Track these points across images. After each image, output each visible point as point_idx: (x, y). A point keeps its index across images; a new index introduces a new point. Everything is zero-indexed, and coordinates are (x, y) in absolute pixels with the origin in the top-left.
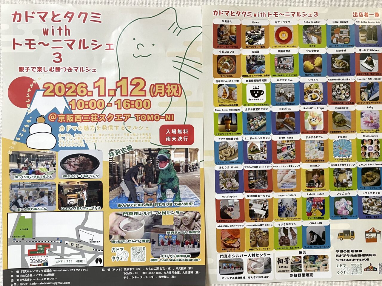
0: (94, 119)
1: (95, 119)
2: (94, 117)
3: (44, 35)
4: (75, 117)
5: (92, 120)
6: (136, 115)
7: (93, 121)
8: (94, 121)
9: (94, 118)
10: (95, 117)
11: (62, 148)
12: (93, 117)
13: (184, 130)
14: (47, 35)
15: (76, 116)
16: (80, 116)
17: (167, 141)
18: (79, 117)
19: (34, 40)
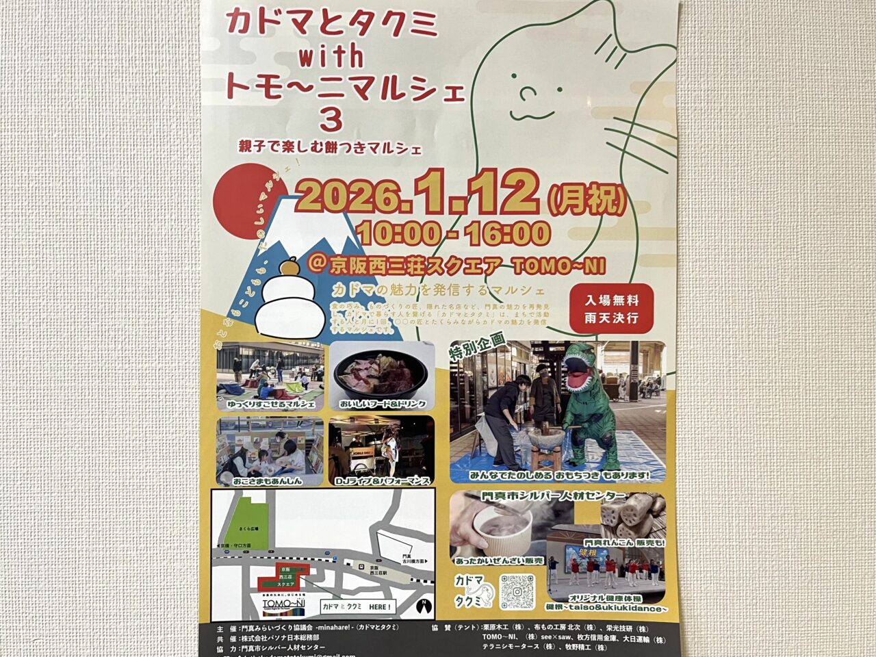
0: (415, 269)
1: (419, 270)
2: (416, 263)
3: (303, 65)
4: (371, 264)
5: (411, 270)
6: (514, 261)
7: (412, 273)
8: (416, 272)
9: (415, 266)
10: (419, 264)
11: (339, 337)
12: (412, 263)
13: (630, 297)
14: (309, 65)
15: (373, 261)
16: (382, 261)
17: (586, 322)
18: (379, 263)
19: (277, 77)
